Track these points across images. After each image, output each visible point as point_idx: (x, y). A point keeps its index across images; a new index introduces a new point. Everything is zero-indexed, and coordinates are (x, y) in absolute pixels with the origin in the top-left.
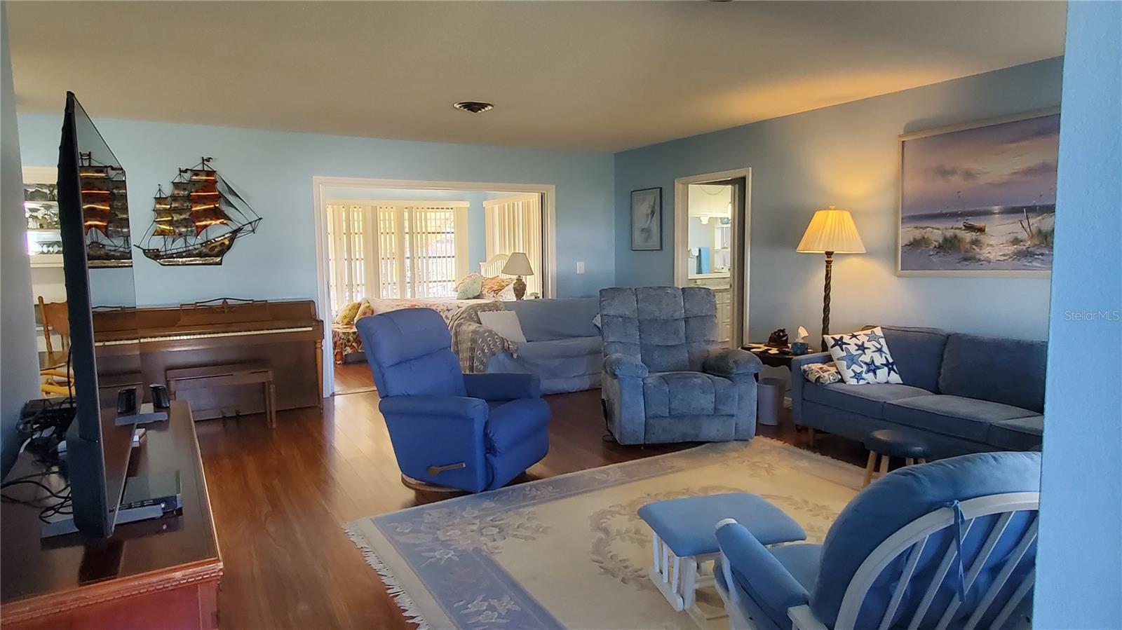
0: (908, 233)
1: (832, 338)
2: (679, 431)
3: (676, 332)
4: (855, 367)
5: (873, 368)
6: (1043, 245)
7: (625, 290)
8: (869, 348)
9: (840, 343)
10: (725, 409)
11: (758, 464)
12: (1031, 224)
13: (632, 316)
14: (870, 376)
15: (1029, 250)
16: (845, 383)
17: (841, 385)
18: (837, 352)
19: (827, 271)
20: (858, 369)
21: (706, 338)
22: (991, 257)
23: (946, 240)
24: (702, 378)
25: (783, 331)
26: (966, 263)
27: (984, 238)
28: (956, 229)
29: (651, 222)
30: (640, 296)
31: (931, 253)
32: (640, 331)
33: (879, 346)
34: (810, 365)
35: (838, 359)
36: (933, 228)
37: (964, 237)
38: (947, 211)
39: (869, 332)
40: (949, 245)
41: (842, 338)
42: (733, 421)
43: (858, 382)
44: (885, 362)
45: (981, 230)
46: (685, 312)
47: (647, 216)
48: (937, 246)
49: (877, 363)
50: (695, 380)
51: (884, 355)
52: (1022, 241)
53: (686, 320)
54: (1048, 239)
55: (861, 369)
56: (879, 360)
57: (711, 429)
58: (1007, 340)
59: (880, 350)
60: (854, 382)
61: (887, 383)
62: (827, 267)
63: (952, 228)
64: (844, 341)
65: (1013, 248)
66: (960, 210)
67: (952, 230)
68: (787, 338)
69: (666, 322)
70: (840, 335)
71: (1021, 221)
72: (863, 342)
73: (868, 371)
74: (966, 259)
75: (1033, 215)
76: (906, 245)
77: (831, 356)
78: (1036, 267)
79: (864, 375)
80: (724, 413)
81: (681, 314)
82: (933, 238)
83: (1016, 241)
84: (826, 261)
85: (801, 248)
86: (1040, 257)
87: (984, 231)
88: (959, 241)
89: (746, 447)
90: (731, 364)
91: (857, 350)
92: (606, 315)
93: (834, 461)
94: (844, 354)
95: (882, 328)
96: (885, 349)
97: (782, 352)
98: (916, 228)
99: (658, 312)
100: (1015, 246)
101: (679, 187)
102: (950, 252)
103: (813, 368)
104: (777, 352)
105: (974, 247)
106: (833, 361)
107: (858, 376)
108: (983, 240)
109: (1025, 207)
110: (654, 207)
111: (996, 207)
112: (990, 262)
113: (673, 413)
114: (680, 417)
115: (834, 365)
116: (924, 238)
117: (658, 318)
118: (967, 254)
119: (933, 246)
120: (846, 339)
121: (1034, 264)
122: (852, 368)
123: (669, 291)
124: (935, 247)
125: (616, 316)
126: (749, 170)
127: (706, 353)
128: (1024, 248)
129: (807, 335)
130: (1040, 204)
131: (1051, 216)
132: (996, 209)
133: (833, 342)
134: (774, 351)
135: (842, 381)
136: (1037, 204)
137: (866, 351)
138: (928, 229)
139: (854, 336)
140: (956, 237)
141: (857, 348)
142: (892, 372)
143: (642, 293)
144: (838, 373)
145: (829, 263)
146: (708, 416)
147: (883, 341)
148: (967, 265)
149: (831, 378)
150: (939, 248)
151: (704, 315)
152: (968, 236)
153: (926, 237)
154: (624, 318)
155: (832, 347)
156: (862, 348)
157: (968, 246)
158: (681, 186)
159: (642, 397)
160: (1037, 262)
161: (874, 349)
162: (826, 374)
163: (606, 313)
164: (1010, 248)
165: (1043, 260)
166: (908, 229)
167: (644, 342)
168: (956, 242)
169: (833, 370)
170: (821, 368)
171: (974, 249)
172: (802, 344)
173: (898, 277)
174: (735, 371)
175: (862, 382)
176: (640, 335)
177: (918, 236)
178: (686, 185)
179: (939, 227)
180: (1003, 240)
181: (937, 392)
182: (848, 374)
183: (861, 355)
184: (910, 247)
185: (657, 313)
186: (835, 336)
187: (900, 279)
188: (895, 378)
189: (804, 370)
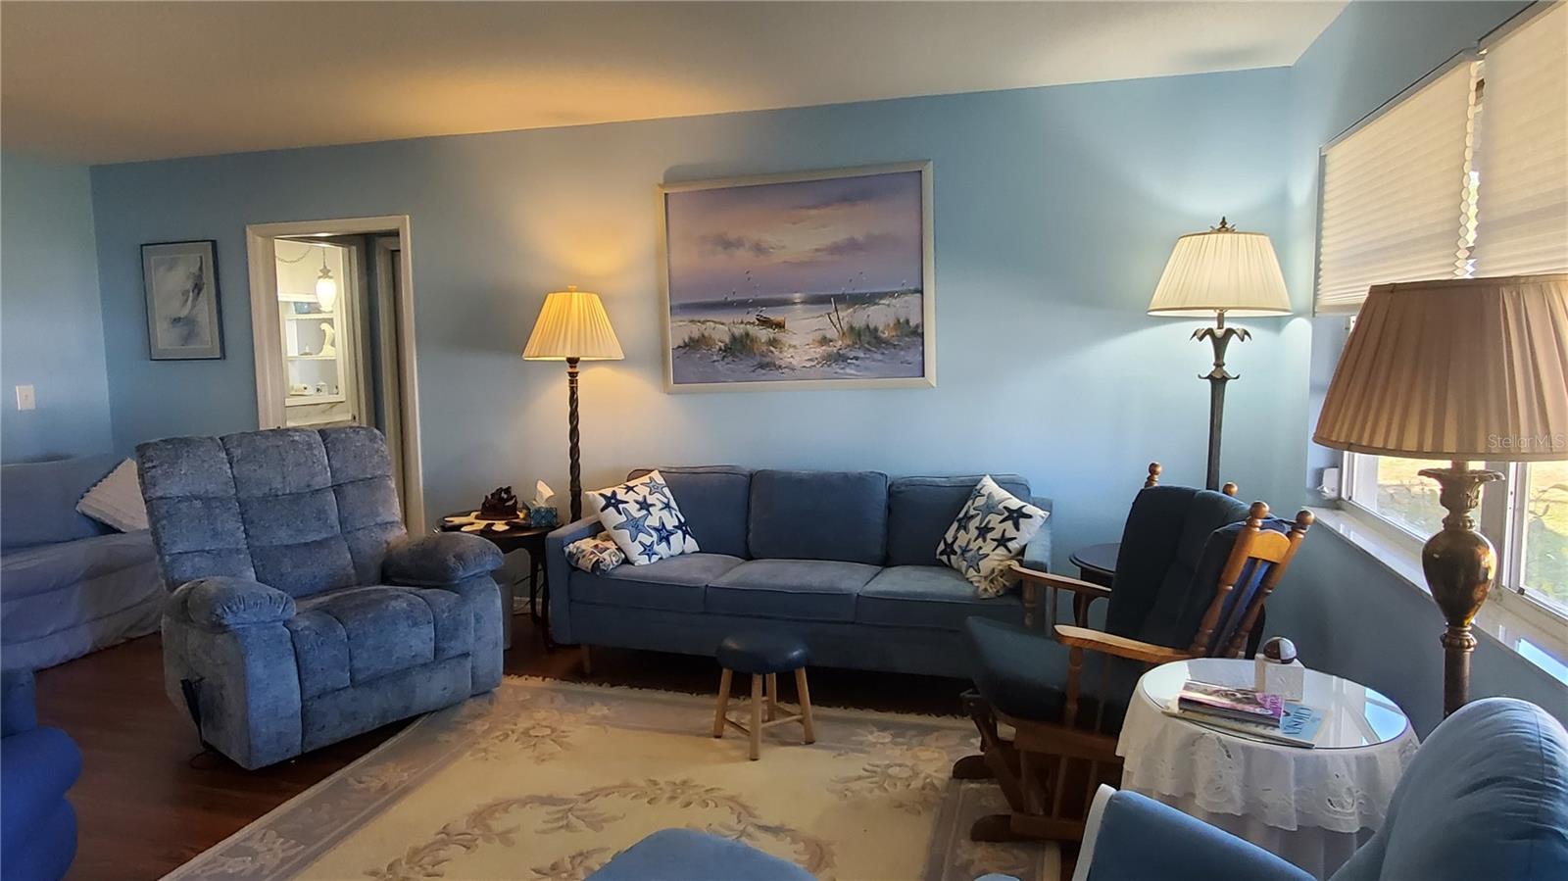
0: (680, 330)
1: (601, 495)
2: (373, 708)
3: (321, 515)
4: (642, 537)
5: (664, 534)
6: (857, 346)
7: (201, 442)
8: (654, 505)
9: (613, 501)
10: (456, 647)
11: (532, 733)
12: (841, 318)
13: (221, 494)
14: (662, 549)
15: (841, 352)
16: (633, 564)
17: (626, 568)
18: (611, 517)
19: (572, 389)
20: (647, 540)
21: (379, 520)
22: (794, 363)
23: (734, 338)
24: (402, 599)
25: (508, 490)
26: (763, 371)
27: (785, 337)
28: (749, 323)
29: (194, 306)
30: (237, 453)
31: (715, 358)
32: (244, 524)
33: (666, 501)
34: (577, 543)
35: (615, 528)
36: (715, 322)
37: (758, 335)
38: (735, 298)
39: (646, 479)
40: (739, 347)
41: (614, 493)
42: (468, 664)
43: (650, 560)
44: (677, 524)
45: (780, 326)
46: (332, 476)
47: (185, 293)
48: (723, 348)
49: (669, 527)
50: (393, 603)
51: (673, 512)
52: (831, 341)
53: (337, 489)
54: (862, 338)
55: (651, 539)
56: (671, 522)
57: (433, 688)
58: (830, 475)
59: (667, 506)
60: (643, 560)
61: (683, 553)
62: (572, 382)
63: (742, 323)
64: (619, 497)
65: (821, 350)
66: (751, 297)
67: (742, 326)
68: (516, 502)
69: (296, 497)
70: (611, 490)
71: (829, 314)
72: (645, 497)
73: (661, 540)
74: (762, 366)
75: (843, 306)
76: (679, 347)
77: (599, 522)
78: (851, 375)
79: (656, 548)
80: (452, 653)
81: (325, 479)
82: (716, 336)
83: (825, 341)
84: (570, 373)
85: (531, 352)
86: (854, 361)
87: (784, 327)
88: (752, 340)
89: (491, 702)
90: (452, 561)
91: (639, 510)
92: (161, 498)
93: (636, 693)
94: (623, 518)
95: (660, 472)
96: (673, 504)
97: (514, 527)
98: (692, 321)
99: (279, 479)
100: (823, 348)
101: (255, 241)
102: (742, 357)
103: (583, 547)
104: (507, 528)
105: (772, 348)
106: (604, 530)
107: (648, 550)
108: (784, 340)
109: (832, 296)
110: (200, 277)
111: (797, 295)
112: (793, 369)
113: (360, 677)
114: (373, 682)
115: (608, 538)
116: (703, 336)
117: (280, 493)
118: (764, 359)
119: (718, 347)
120: (621, 495)
121: (848, 371)
122: (638, 539)
123: (297, 438)
124: (720, 349)
125: (185, 499)
126: (405, 219)
127: (385, 545)
128: (835, 351)
129: (552, 494)
130: (850, 292)
131: (864, 309)
132: (797, 297)
133: (603, 502)
134: (500, 526)
135: (627, 561)
136: (846, 292)
137: (651, 509)
138: (708, 323)
139: (629, 489)
140: (747, 335)
141: (638, 506)
142: (687, 536)
143: (239, 446)
144: (619, 549)
145: (573, 375)
146: (425, 665)
147: (666, 490)
148: (764, 374)
149: (614, 559)
150: (725, 351)
151: (369, 476)
152: (764, 334)
153: (706, 334)
154: (207, 501)
155: (603, 510)
156: (644, 505)
157: (764, 348)
158: (259, 239)
159: (293, 658)
160: (851, 369)
161: (661, 506)
162: (605, 555)
163: (160, 494)
164: (818, 350)
165: (858, 366)
166: (681, 324)
167: (257, 544)
168: (748, 342)
169: (610, 544)
170: (596, 546)
171: (772, 352)
172: (549, 511)
173: (669, 394)
174: (460, 573)
175: (655, 558)
176: (245, 530)
177: (696, 335)
178: (270, 238)
179: (724, 321)
180: (810, 338)
181: (749, 557)
182: (635, 550)
183: (645, 517)
184: (684, 351)
185: (277, 484)
186: (603, 491)
187: (670, 397)
188: (691, 544)
189: (570, 552)
